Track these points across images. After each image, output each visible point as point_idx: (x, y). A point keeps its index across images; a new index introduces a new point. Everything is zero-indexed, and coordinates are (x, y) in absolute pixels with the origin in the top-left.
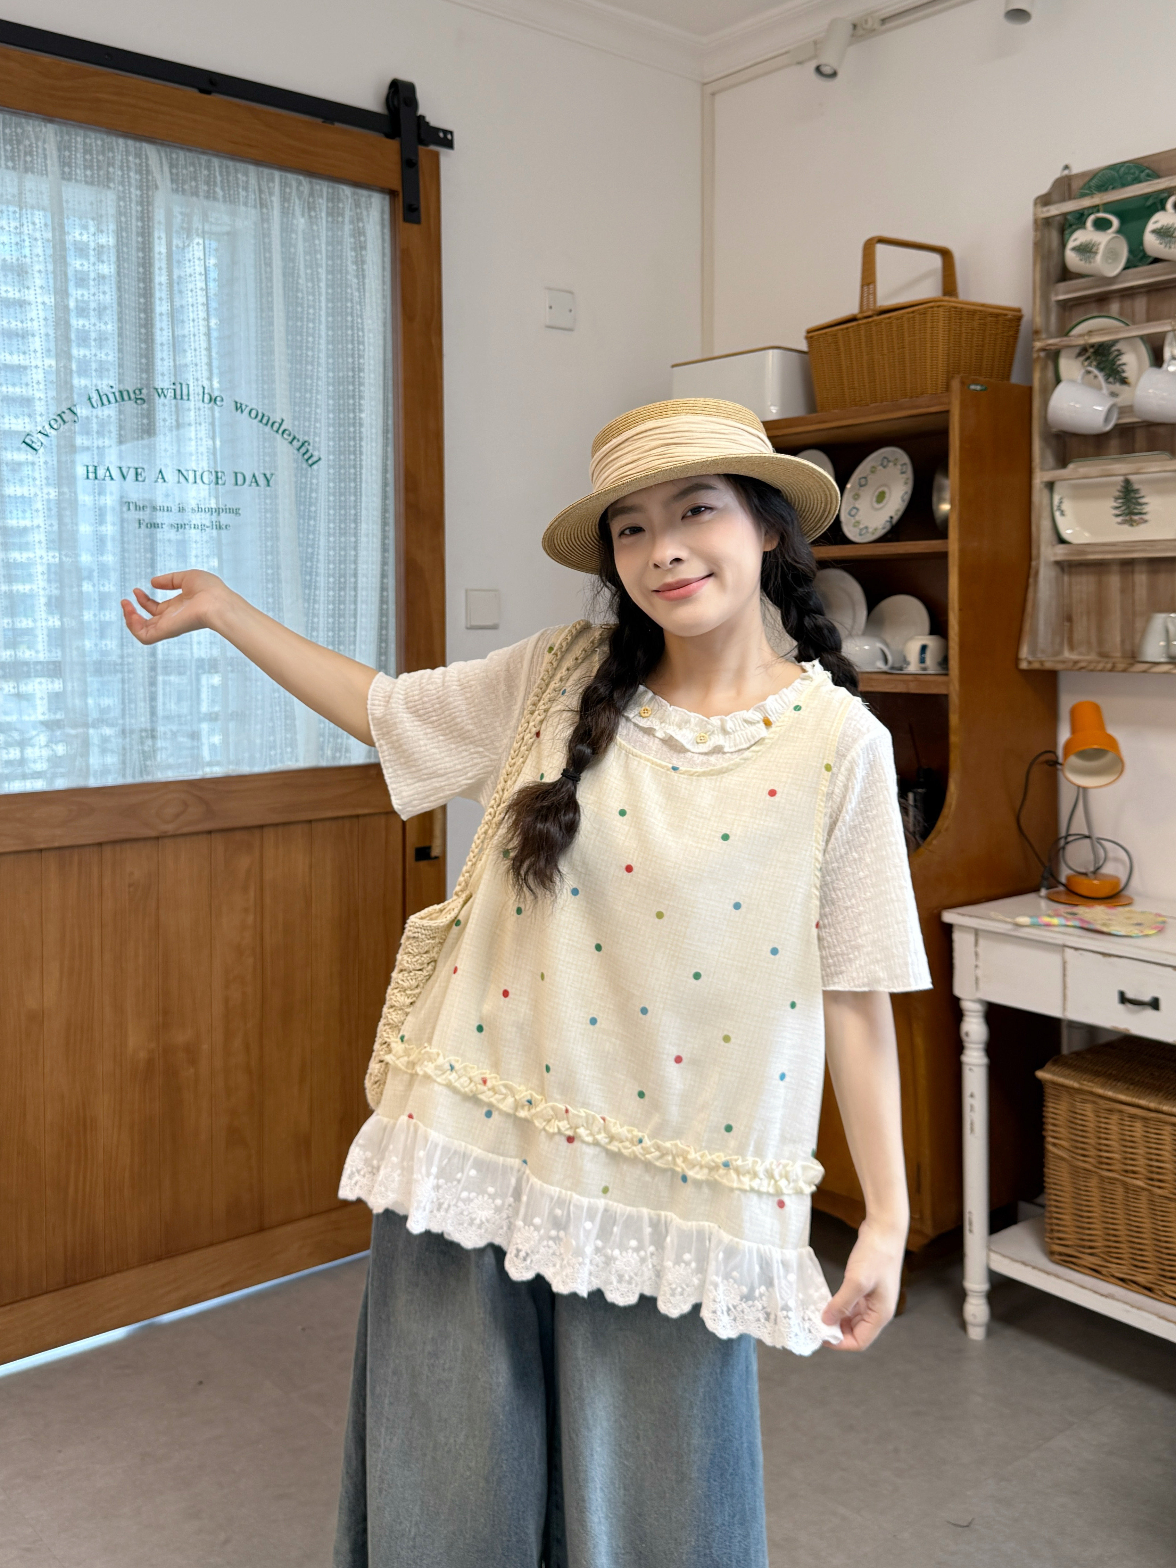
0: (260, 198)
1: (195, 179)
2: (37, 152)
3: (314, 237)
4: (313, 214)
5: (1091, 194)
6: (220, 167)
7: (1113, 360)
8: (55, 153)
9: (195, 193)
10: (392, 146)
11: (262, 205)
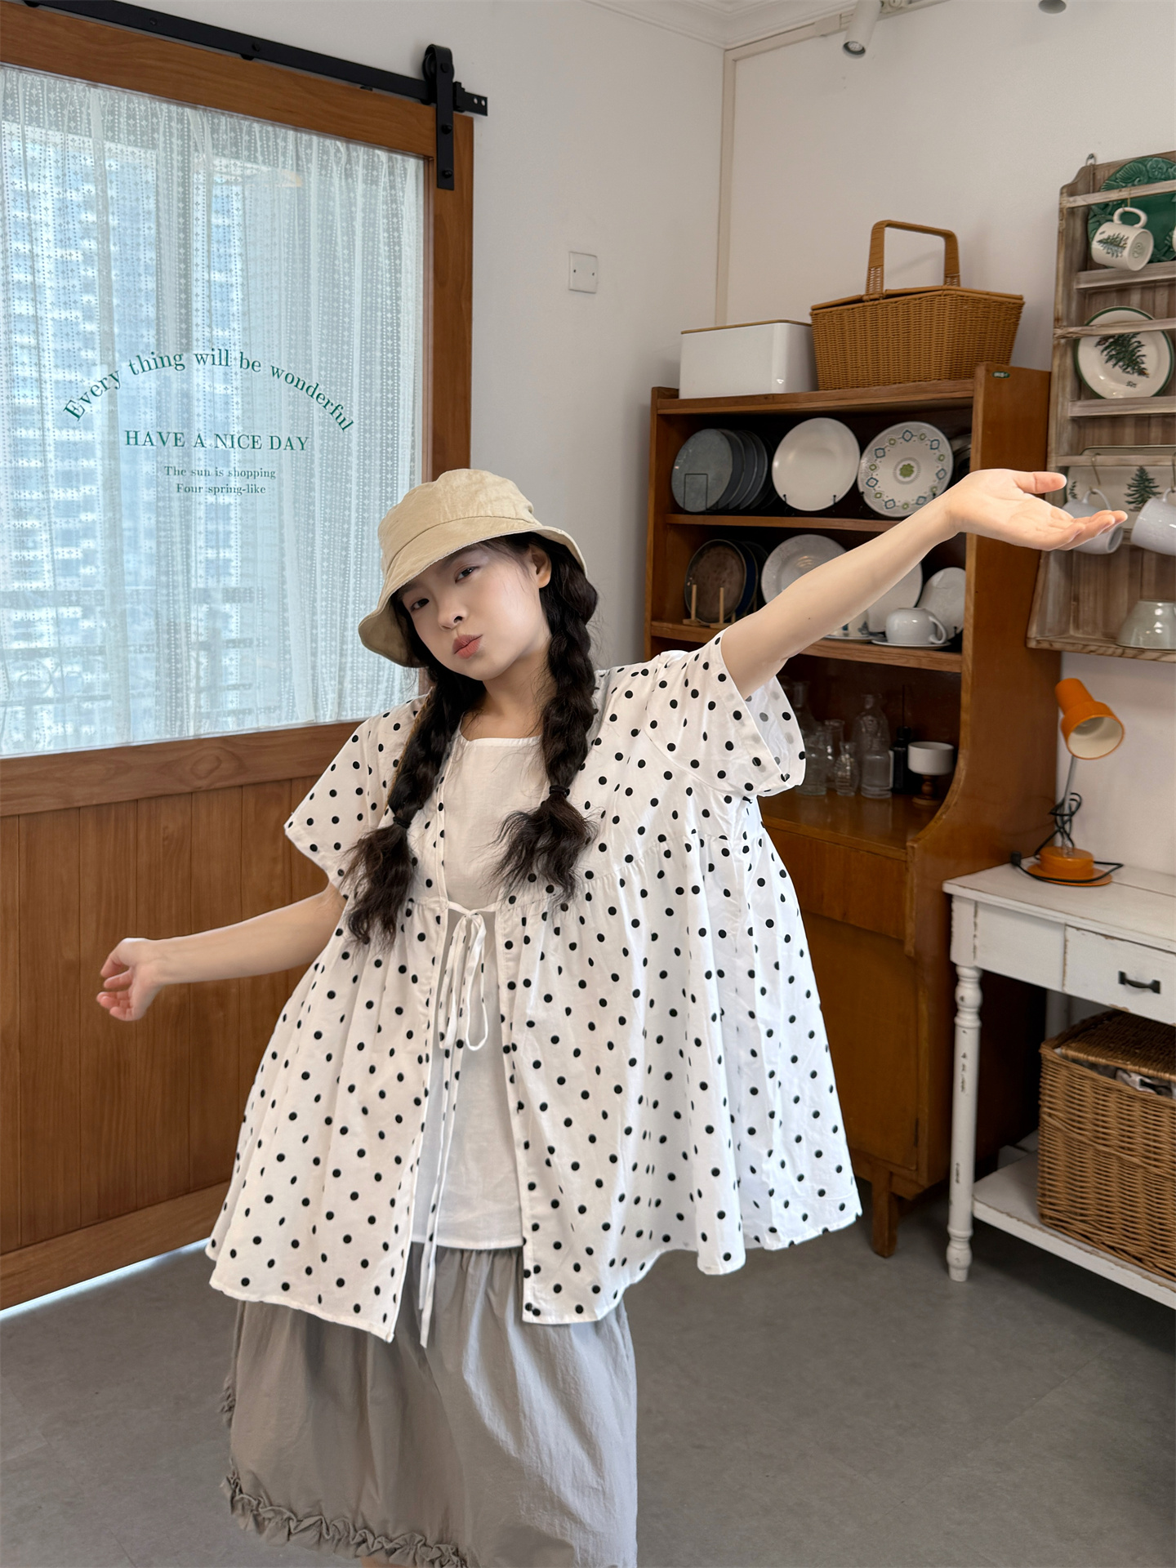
0: (298, 165)
1: (236, 144)
2: (81, 117)
3: (350, 202)
4: (350, 181)
5: (1118, 187)
6: (260, 132)
7: (1133, 351)
8: (99, 117)
9: (238, 158)
10: (429, 111)
11: (299, 171)
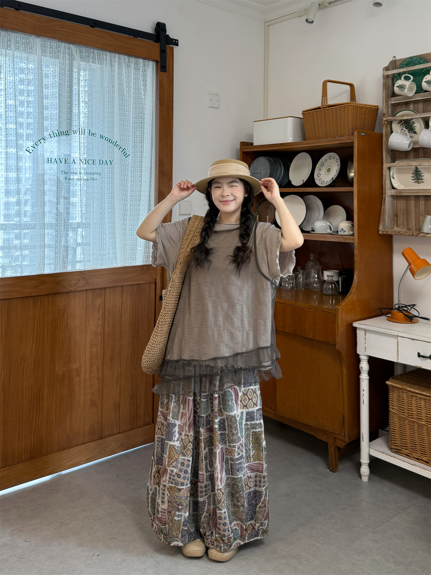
0: (111, 64)
1: (88, 57)
2: (34, 47)
3: (129, 76)
4: (129, 69)
5: (403, 67)
6: (97, 53)
7: (411, 125)
8: (40, 48)
9: (89, 62)
10: (157, 45)
11: (111, 66)
